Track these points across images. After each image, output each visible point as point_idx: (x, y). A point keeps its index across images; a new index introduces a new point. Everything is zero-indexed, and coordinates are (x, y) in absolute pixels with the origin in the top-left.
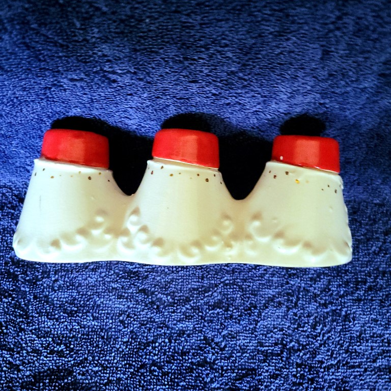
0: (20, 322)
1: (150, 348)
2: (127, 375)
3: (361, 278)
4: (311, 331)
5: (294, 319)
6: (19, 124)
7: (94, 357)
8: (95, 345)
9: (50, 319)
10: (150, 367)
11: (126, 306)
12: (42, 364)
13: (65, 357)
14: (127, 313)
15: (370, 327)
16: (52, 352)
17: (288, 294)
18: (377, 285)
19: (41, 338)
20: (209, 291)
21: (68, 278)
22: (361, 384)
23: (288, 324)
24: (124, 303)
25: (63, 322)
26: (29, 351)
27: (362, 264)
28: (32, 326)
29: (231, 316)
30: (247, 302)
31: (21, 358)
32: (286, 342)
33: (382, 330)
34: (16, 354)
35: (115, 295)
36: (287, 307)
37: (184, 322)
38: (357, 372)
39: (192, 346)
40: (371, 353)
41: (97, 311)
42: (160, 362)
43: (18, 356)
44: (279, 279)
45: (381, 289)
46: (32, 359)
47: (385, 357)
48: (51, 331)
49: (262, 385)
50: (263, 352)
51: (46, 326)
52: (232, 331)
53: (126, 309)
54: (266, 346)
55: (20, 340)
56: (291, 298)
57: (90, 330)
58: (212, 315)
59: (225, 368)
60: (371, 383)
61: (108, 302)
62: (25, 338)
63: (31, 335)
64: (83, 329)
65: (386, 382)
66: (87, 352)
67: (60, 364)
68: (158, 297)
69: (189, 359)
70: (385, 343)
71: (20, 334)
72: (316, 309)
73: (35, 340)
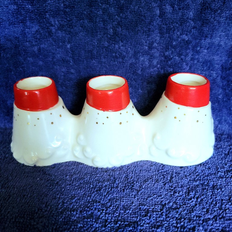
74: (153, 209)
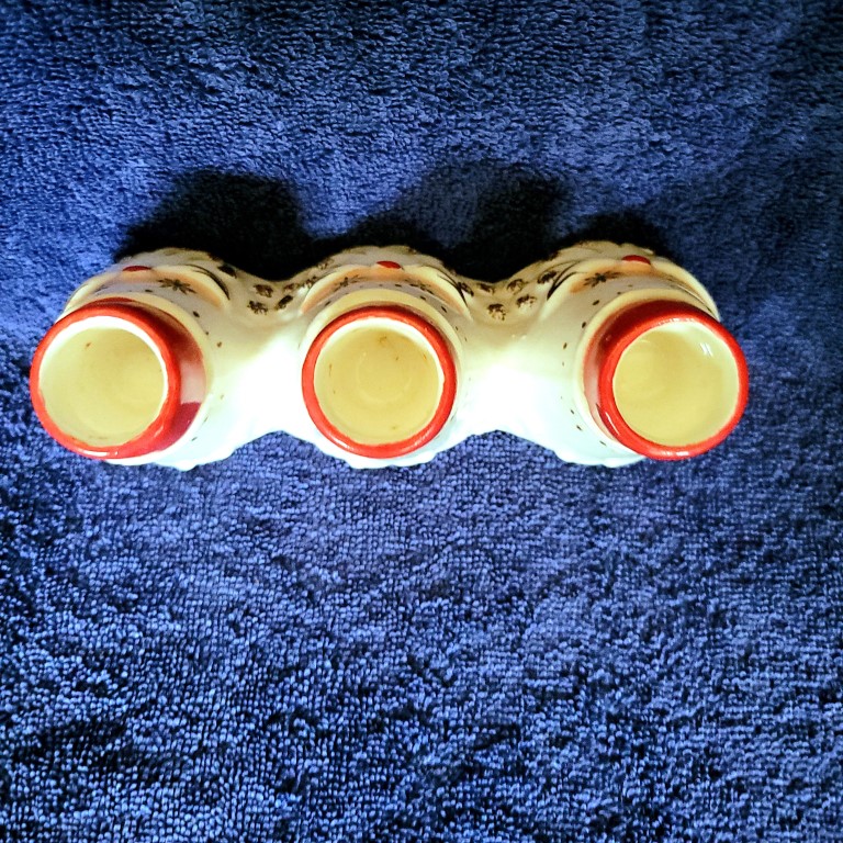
0: (15, 622)
1: (293, 679)
2: (240, 737)
3: (750, 535)
4: (641, 646)
5: (604, 621)
6: (18, 195)
7: (170, 698)
8: (174, 671)
9: (80, 617)
10: (292, 721)
11: (242, 592)
12: (60, 711)
13: (110, 697)
14: (245, 607)
15: (768, 638)
16: (81, 686)
17: (592, 568)
18: (784, 549)
19: (58, 656)
20: (422, 561)
21: (121, 532)
22: (748, 760)
23: (590, 632)
24: (237, 586)
25: (106, 624)
26: (34, 683)
27: (752, 506)
28: (41, 631)
29: (468, 615)
30: (504, 583)
31: (15, 698)
32: (587, 669)
33: (795, 644)
34: (6, 689)
35: (219, 568)
36: (589, 595)
37: (366, 626)
38: (740, 733)
39: (381, 678)
40: (770, 694)
41: (181, 601)
42: (313, 710)
43: (9, 693)
44: (572, 537)
45: (793, 557)
46: (38, 701)
47: (801, 702)
48: (81, 641)
49: (531, 760)
50: (537, 690)
51: (72, 632)
52: (468, 646)
53: (243, 599)
54: (542, 678)
55: (14, 661)
56: (598, 577)
57: (165, 640)
58: (426, 611)
59: (452, 723)
60: (768, 758)
61: (204, 582)
62: (26, 656)
63: (38, 651)
64: (149, 639)
65: (802, 756)
66: (156, 686)
67: (99, 711)
68: (312, 572)
69: (376, 705)
70: (802, 672)
71: (15, 648)
72: (652, 600)
73: (45, 661)
74: (557, 686)
